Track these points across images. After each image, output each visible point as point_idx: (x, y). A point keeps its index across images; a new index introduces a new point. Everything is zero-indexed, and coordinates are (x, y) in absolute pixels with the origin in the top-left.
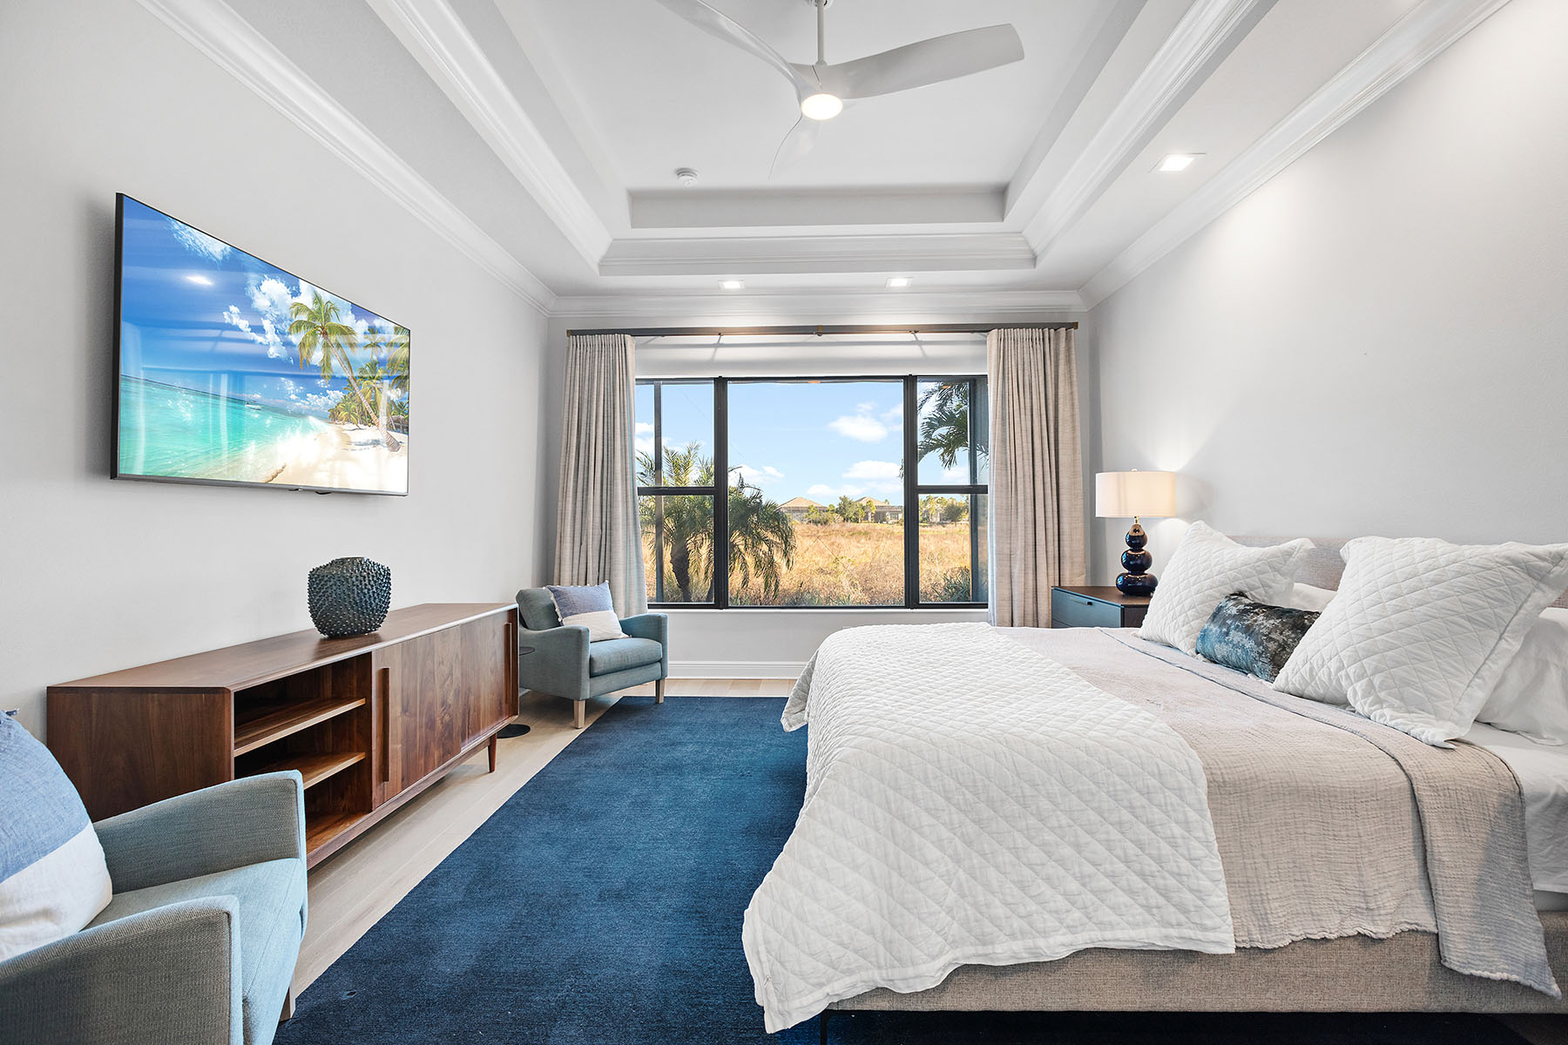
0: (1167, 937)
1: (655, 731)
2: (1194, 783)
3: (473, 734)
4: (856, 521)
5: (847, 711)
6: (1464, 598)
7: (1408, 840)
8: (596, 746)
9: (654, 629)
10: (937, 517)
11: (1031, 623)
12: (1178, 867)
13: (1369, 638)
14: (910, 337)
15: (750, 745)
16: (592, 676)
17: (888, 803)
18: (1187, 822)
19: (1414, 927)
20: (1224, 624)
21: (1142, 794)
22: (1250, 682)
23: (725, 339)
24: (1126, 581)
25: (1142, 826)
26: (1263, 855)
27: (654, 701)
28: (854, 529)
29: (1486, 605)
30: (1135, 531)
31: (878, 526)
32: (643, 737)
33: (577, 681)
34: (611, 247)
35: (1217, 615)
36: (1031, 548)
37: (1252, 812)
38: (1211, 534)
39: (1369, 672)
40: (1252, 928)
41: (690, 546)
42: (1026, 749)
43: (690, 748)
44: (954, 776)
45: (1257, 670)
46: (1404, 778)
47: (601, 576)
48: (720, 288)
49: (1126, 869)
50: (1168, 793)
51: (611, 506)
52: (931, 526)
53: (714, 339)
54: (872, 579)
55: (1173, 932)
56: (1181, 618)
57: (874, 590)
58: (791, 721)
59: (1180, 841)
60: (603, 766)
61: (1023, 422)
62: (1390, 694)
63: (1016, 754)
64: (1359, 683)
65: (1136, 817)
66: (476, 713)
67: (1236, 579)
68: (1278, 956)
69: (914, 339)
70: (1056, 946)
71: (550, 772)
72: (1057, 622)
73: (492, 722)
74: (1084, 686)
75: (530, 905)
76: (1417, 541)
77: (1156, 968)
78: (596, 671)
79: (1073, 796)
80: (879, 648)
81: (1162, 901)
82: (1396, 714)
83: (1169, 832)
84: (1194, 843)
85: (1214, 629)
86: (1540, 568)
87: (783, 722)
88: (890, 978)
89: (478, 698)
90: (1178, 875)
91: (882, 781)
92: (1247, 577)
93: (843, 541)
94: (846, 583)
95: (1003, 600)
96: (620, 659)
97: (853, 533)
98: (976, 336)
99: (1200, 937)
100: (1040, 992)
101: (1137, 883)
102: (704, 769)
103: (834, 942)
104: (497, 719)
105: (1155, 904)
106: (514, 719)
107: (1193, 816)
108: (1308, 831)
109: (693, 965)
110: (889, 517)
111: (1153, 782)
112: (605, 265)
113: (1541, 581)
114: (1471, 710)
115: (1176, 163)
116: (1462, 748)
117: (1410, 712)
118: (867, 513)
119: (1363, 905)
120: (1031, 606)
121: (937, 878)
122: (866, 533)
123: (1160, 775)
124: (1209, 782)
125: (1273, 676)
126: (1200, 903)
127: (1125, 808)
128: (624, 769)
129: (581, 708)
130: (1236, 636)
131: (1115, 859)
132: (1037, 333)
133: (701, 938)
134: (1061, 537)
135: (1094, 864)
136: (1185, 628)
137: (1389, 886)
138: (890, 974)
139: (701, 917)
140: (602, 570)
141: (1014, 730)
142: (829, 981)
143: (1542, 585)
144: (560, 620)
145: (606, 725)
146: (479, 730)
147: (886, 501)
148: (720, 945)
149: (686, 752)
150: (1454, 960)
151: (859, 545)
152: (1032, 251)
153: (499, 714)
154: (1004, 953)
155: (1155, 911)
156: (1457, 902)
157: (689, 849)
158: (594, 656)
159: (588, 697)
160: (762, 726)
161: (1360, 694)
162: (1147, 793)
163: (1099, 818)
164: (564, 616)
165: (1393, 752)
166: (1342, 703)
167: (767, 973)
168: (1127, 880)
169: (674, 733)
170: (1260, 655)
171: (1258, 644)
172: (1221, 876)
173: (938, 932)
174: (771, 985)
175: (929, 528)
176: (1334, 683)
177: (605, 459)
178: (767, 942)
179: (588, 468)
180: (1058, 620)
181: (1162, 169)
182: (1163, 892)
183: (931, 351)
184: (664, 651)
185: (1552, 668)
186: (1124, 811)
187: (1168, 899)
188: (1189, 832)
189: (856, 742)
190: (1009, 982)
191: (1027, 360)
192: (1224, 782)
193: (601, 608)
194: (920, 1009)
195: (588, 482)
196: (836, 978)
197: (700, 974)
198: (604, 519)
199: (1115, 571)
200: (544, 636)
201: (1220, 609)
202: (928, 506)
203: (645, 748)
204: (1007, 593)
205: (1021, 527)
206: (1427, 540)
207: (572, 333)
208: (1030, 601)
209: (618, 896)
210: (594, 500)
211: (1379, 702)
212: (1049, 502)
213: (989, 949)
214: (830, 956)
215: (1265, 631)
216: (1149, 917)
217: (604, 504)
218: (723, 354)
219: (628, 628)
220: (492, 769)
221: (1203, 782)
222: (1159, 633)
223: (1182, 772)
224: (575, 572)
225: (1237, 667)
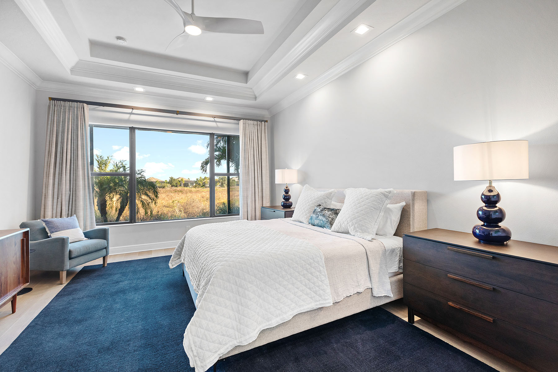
0: (316, 305)
1: (106, 279)
2: (321, 259)
3: (4, 295)
4: (177, 186)
5: (214, 254)
6: (373, 203)
7: (366, 266)
8: (75, 290)
9: (103, 235)
10: (208, 184)
11: (254, 219)
12: (319, 284)
13: (354, 215)
14: (212, 119)
15: (154, 276)
16: (70, 258)
17: (236, 282)
18: (320, 271)
19: (367, 287)
20: (317, 214)
21: (309, 265)
22: (325, 230)
23: (135, 111)
24: (284, 204)
25: (309, 274)
26: (337, 276)
27: (102, 265)
28: (176, 190)
29: (377, 204)
30: (286, 188)
31: (186, 188)
32: (100, 282)
33: (63, 262)
34: (78, 63)
35: (314, 211)
36: (254, 194)
37: (334, 265)
38: (310, 188)
39: (354, 224)
40: (335, 297)
41: (107, 198)
42: (277, 257)
43: (126, 282)
44: (257, 269)
45: (326, 226)
46: (365, 250)
47: (70, 213)
48: (133, 90)
49: (306, 288)
50: (315, 263)
51: (76, 180)
52: (206, 188)
53: (130, 111)
54: (188, 208)
55: (318, 303)
56: (305, 213)
57: (188, 212)
58: (173, 264)
59: (319, 276)
60: (83, 298)
61: (251, 152)
62: (359, 229)
63: (275, 259)
64: (352, 227)
65: (308, 272)
66: (5, 285)
67: (318, 201)
68: (340, 303)
69: (214, 120)
70: (288, 316)
71: (53, 306)
72: (263, 218)
73: (14, 288)
74: (285, 236)
75: (60, 366)
76: (361, 189)
77: (313, 315)
78: (73, 256)
79: (291, 269)
80: (214, 231)
81: (315, 295)
82: (361, 234)
83: (316, 275)
84: (322, 276)
85: (314, 216)
86: (387, 195)
87: (170, 265)
88: (240, 341)
89: (6, 278)
90: (318, 286)
91: (233, 275)
92: (321, 200)
93: (172, 194)
94: (177, 211)
95: (245, 212)
96: (85, 249)
97: (175, 191)
98: (235, 121)
99: (325, 303)
100: (283, 332)
101: (309, 291)
102: (136, 289)
103: (220, 335)
104: (17, 286)
105: (313, 296)
106: (26, 285)
107: (322, 269)
108: (346, 267)
109: (153, 365)
110: (190, 185)
111: (312, 261)
112: (73, 70)
113: (387, 198)
114: (375, 231)
115: (300, 76)
116: (374, 240)
117: (363, 233)
118: (181, 183)
119: (358, 285)
120: (254, 214)
121: (254, 304)
122: (181, 191)
123: (313, 258)
124: (325, 258)
125: (330, 228)
126: (324, 293)
127: (305, 270)
128: (95, 297)
129: (64, 274)
130: (321, 217)
131: (303, 286)
132: (255, 122)
133: (154, 354)
134: (263, 190)
135: (298, 288)
136: (306, 216)
137: (362, 278)
138: (240, 340)
139: (151, 346)
140: (70, 210)
141: (272, 252)
142: (219, 349)
143: (387, 199)
144: (49, 235)
145: (79, 280)
146: (7, 293)
147: (189, 179)
148: (163, 354)
149: (124, 284)
150: (375, 294)
151: (179, 196)
152: (255, 95)
153: (19, 283)
154: (274, 322)
155: (313, 298)
156: (375, 279)
157: (138, 322)
158: (72, 249)
159: (68, 269)
160: (157, 268)
161: (352, 229)
162: (310, 264)
163: (298, 274)
164: (52, 232)
165: (362, 244)
166: (347, 233)
167: (195, 354)
168: (306, 291)
169: (116, 277)
170: (327, 222)
171: (327, 219)
172: (328, 284)
173: (255, 321)
174: (198, 358)
175: (205, 189)
176: (346, 228)
177: (72, 159)
178: (194, 343)
179: (62, 163)
180: (263, 217)
181: (296, 77)
182: (315, 292)
183: (220, 125)
184: (108, 243)
185: (389, 219)
186: (305, 271)
187: (316, 294)
188: (321, 273)
189: (221, 264)
190: (274, 332)
191: (252, 131)
192: (328, 258)
193: (73, 227)
194: (248, 349)
195: (62, 169)
196: (222, 347)
197: (157, 367)
198: (72, 187)
199: (280, 201)
200: (40, 243)
201: (315, 210)
202: (205, 181)
203: (103, 286)
204: (246, 210)
205: (250, 187)
206: (364, 188)
207: (52, 99)
208: (254, 212)
209: (108, 349)
210: (66, 178)
211: (357, 231)
212: (259, 179)
213: (270, 322)
214: (219, 340)
215: (328, 215)
216: (312, 300)
217: (72, 180)
218: (133, 117)
219: (88, 235)
220: (14, 311)
221: (323, 259)
222: (298, 219)
223: (318, 257)
224: (55, 212)
225: (320, 226)
